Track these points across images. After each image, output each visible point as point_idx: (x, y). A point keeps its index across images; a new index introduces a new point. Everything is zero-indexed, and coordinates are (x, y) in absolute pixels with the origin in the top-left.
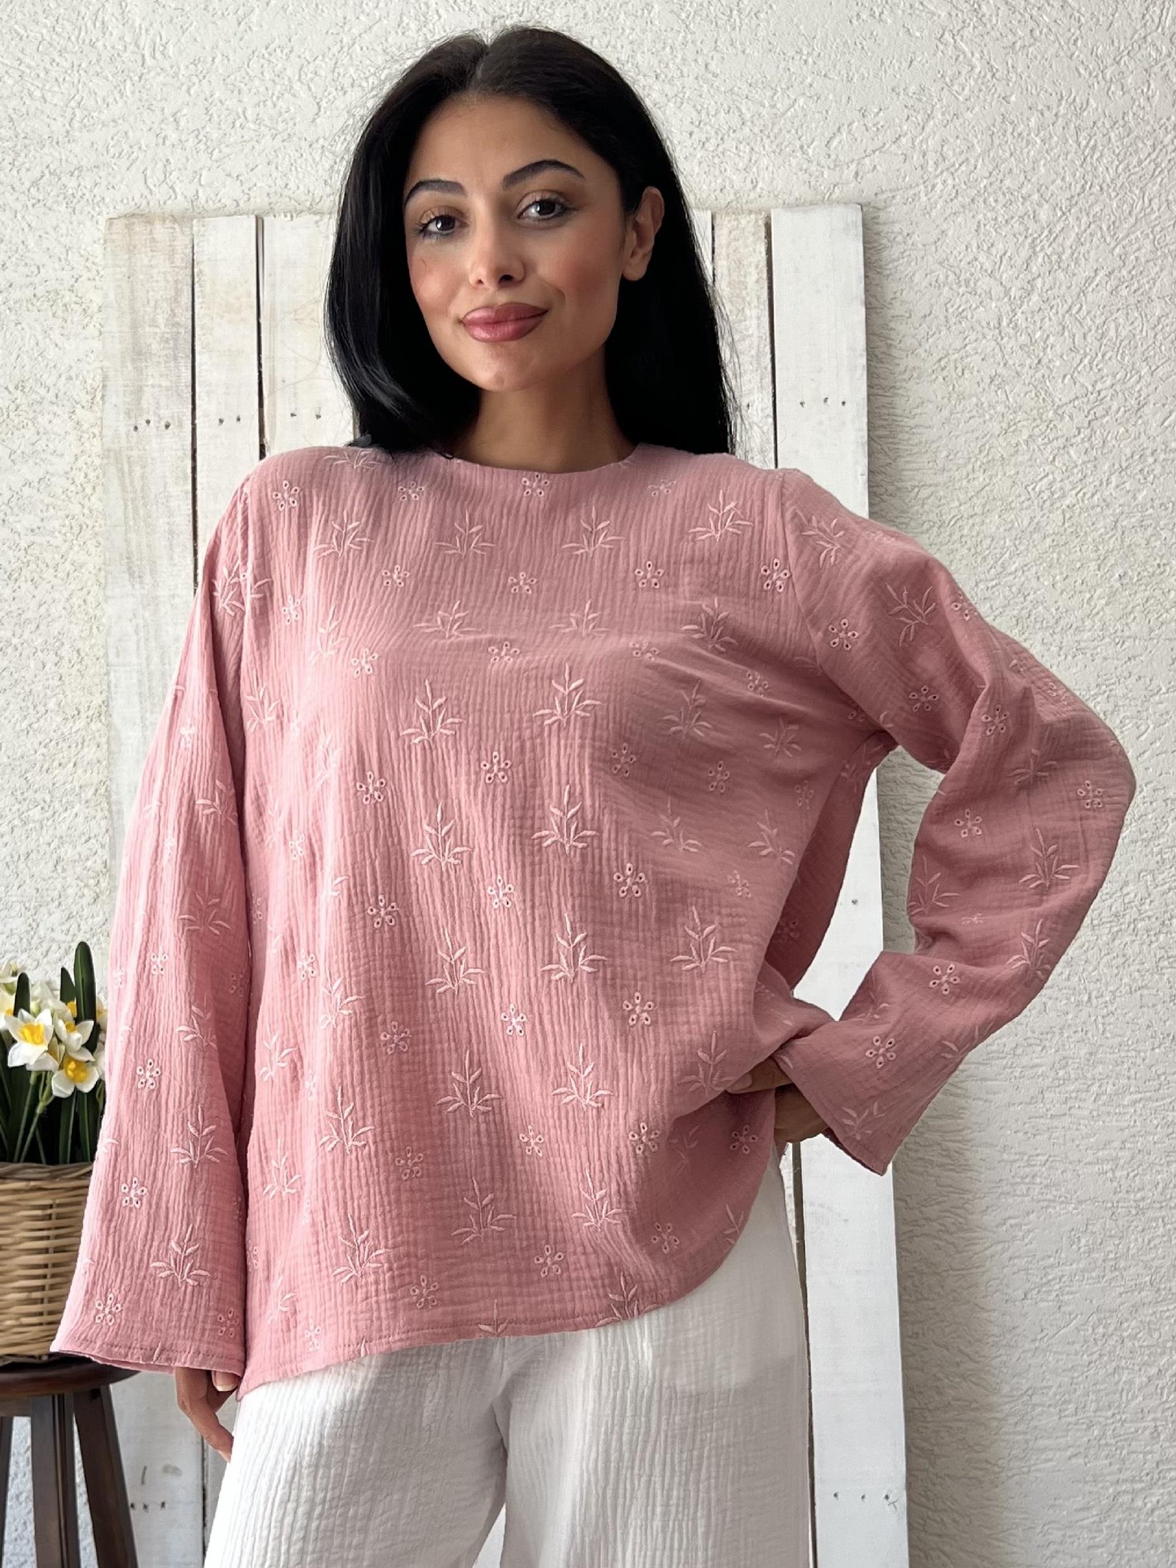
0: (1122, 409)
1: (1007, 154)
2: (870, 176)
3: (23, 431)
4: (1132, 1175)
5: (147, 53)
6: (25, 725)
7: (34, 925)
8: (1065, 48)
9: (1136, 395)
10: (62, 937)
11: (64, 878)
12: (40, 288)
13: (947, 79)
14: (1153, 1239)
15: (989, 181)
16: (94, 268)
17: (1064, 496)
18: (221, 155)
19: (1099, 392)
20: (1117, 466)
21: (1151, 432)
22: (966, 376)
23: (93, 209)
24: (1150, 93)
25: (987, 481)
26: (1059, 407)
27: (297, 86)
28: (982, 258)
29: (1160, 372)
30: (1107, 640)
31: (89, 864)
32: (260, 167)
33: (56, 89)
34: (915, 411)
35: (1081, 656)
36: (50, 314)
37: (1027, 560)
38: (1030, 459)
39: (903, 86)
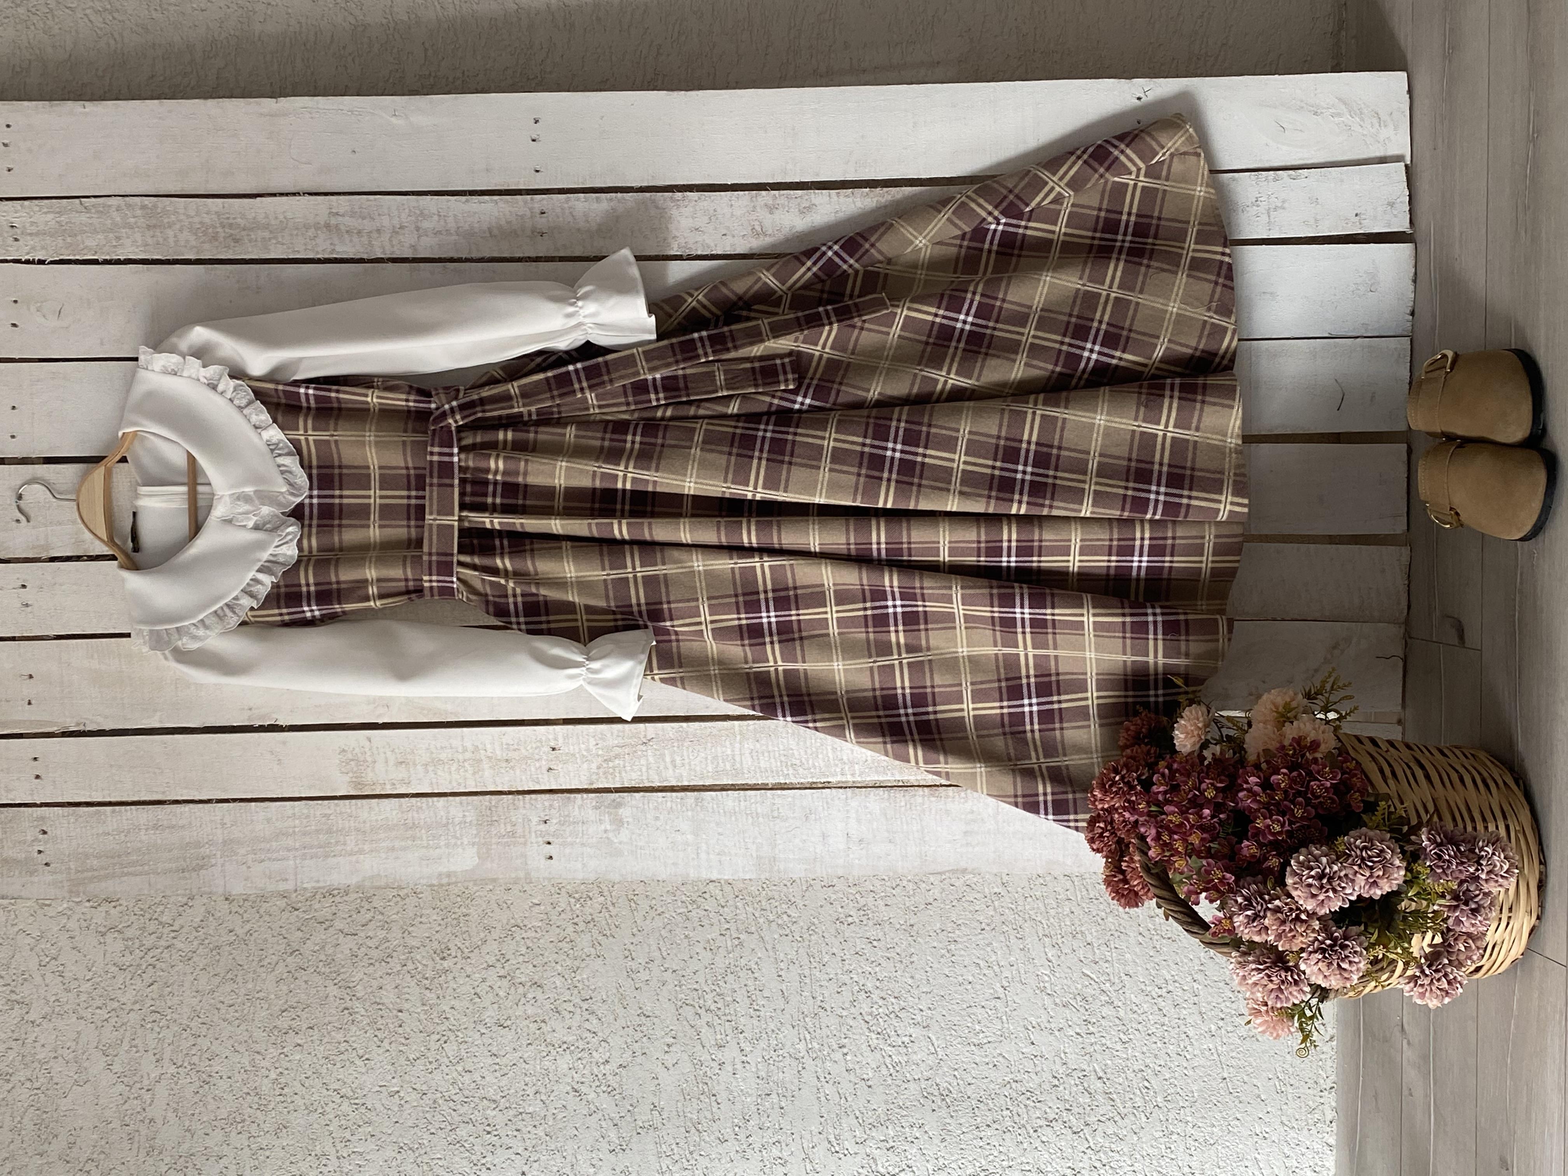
3: (53, 1073)
6: (359, 1062)
7: (565, 1046)
10: (577, 1017)
31: (502, 994)
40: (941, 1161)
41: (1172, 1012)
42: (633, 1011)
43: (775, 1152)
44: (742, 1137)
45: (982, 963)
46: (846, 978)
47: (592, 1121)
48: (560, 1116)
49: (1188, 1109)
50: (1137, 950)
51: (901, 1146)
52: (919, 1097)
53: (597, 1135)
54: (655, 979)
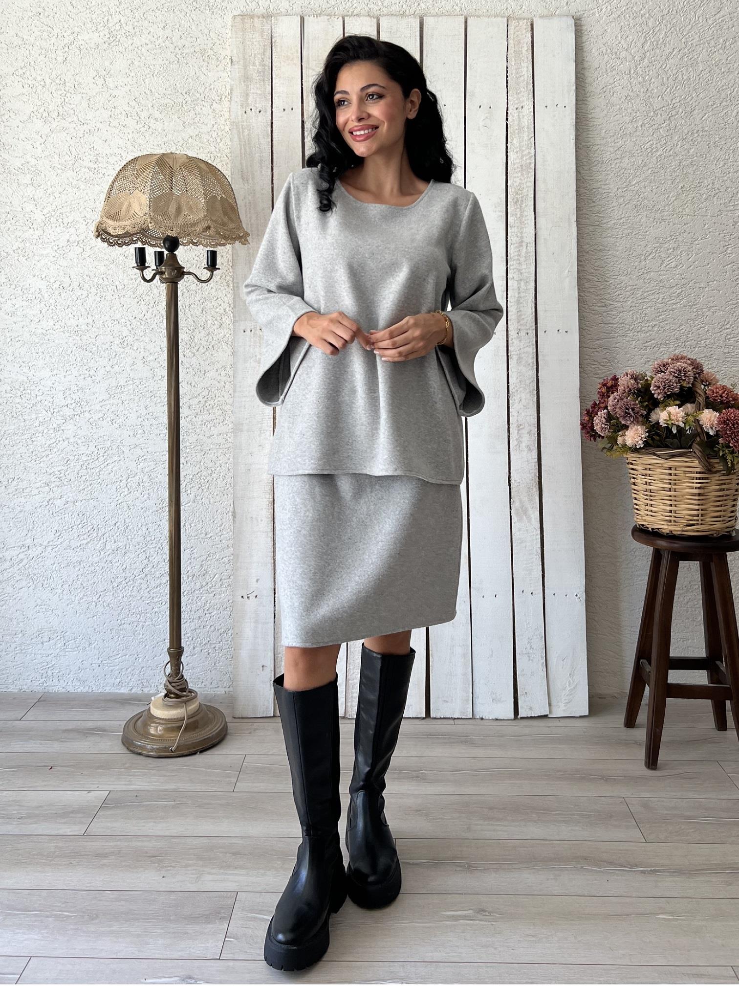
0: (684, 112)
2: (573, 4)
3: (189, 113)
7: (192, 337)
9: (690, 106)
10: (205, 343)
11: (206, 316)
12: (197, 48)
16: (222, 39)
17: (657, 151)
19: (674, 104)
20: (681, 137)
21: (697, 123)
22: (615, 96)
23: (222, 12)
25: (623, 143)
26: (656, 111)
28: (623, 42)
29: (701, 96)
30: (675, 216)
31: (218, 310)
34: (592, 111)
36: (202, 60)
37: (640, 179)
38: (643, 134)
40: (132, 508)
41: (196, 616)
42: (208, 368)
43: (140, 431)
44: (148, 416)
46: (218, 464)
48: (161, 334)
49: (151, 623)
50: (226, 600)
51: (140, 489)
53: (152, 351)
54: (221, 378)
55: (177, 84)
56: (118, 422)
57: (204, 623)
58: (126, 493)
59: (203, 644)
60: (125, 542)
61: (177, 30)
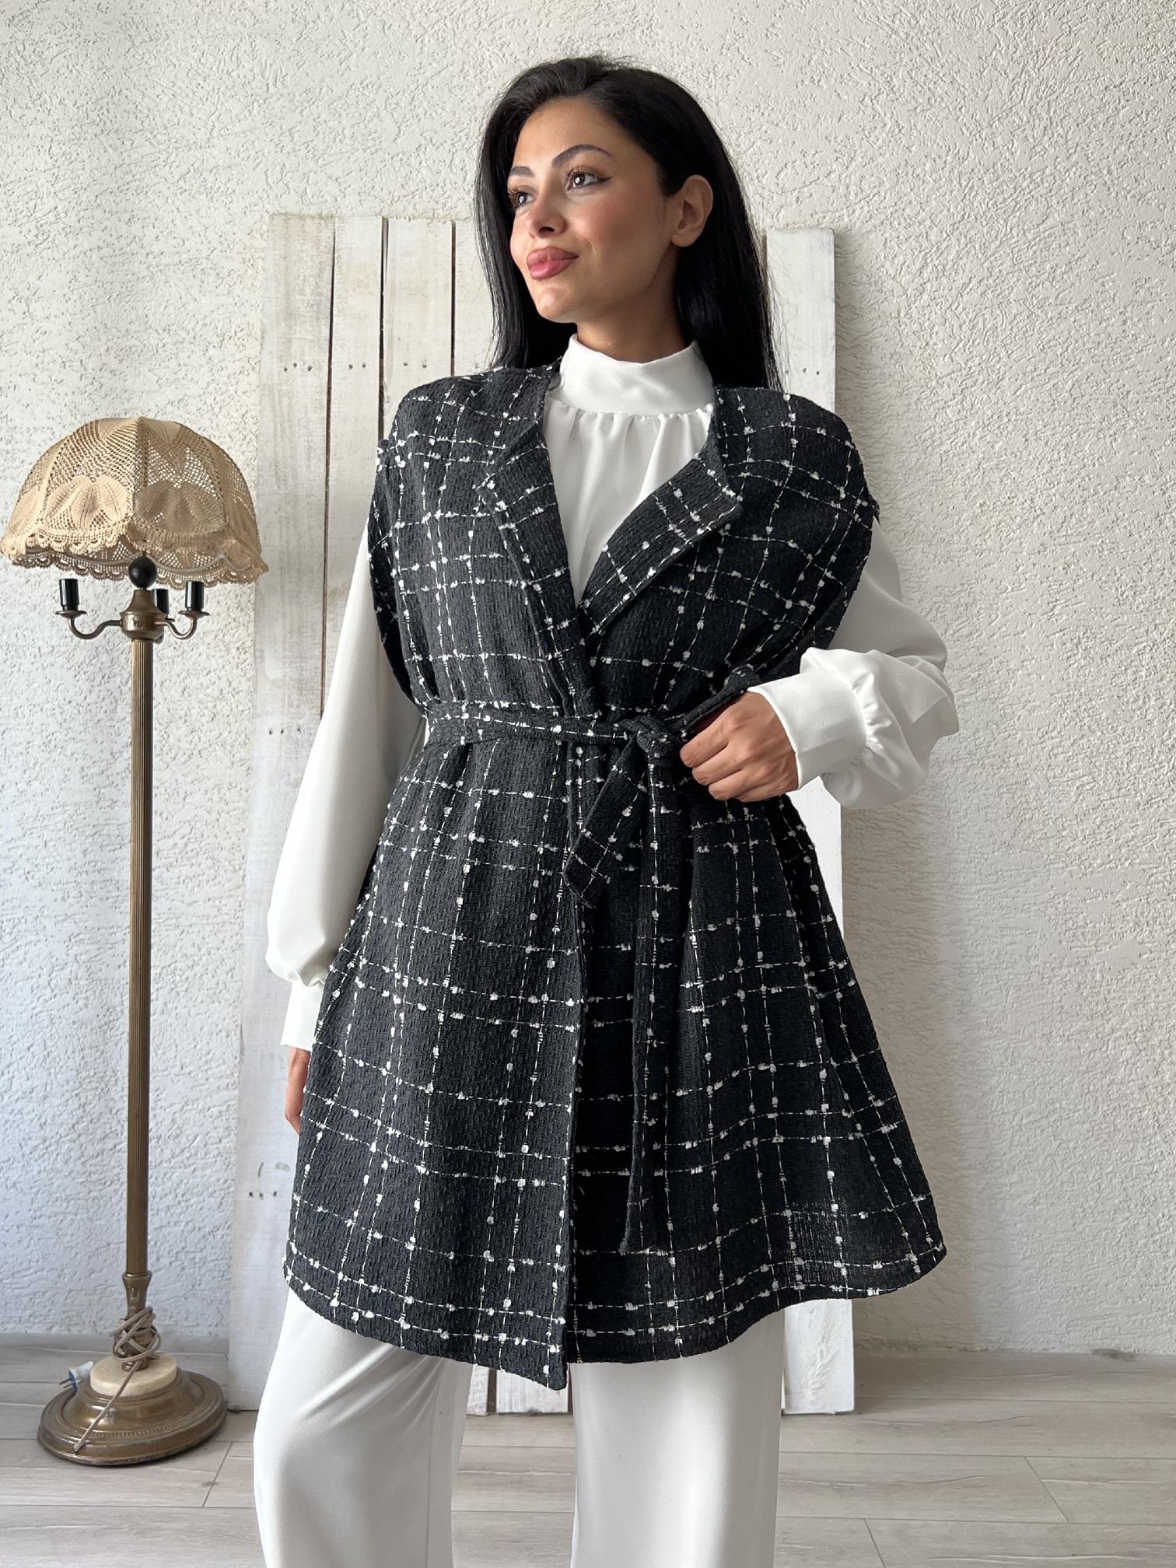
0: (986, 382)
1: (909, 190)
2: (807, 201)
3: (167, 363)
4: (975, 944)
5: (271, 83)
7: (165, 736)
8: (953, 113)
9: (996, 371)
10: (187, 746)
11: (190, 701)
12: (185, 255)
13: (866, 133)
14: (990, 990)
15: (895, 209)
17: (942, 444)
18: (325, 162)
19: (970, 368)
20: (981, 423)
21: (1007, 399)
24: (1013, 150)
26: (940, 378)
27: (383, 113)
28: (887, 264)
29: (1014, 355)
30: (970, 551)
31: (208, 691)
32: (353, 173)
33: (200, 106)
35: (950, 563)
36: (191, 276)
37: (913, 490)
38: (919, 416)
39: (833, 136)
40: (58, 1021)
42: (191, 788)
43: (73, 893)
44: (87, 867)
45: (209, 1057)
46: (204, 950)
47: (107, 755)
48: (112, 731)
49: (85, 1216)
51: (73, 990)
52: (109, 1005)
54: (213, 805)
55: (150, 316)
56: (36, 877)
57: (175, 1218)
58: (47, 997)
59: (174, 1252)
60: (44, 1081)
61: (151, 226)
